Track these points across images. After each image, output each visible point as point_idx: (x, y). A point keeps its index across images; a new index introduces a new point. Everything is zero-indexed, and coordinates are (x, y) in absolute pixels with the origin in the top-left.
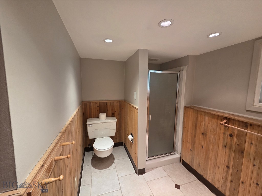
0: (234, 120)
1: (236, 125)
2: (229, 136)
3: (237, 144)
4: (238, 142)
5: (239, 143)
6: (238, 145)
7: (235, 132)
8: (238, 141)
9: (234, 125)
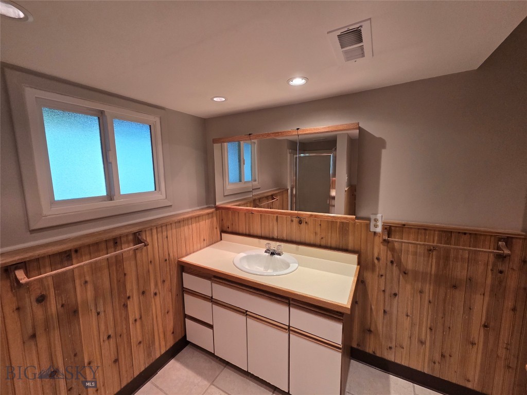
0: (37, 260)
1: (48, 269)
2: (35, 304)
3: (59, 307)
4: (62, 300)
5: (64, 299)
6: (63, 306)
7: (48, 285)
8: (62, 297)
9: (42, 271)
